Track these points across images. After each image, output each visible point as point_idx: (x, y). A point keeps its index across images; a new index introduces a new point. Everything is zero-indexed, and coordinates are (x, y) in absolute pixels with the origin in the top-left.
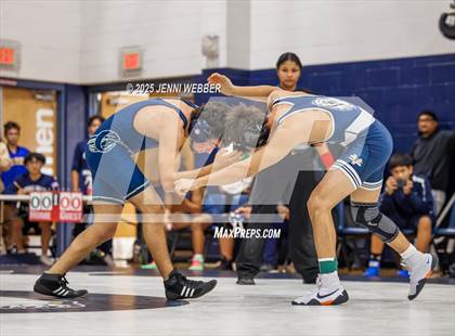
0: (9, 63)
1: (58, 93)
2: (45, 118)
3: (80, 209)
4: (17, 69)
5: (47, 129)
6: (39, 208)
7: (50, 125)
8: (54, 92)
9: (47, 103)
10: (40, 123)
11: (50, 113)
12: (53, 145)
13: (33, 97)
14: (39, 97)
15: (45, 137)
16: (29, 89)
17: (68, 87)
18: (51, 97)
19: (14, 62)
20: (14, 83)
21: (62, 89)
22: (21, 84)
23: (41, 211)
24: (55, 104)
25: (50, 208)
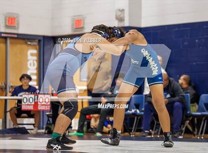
0: (13, 25)
1: (39, 41)
2: (32, 55)
3: (49, 103)
4: (18, 29)
5: (34, 60)
6: (27, 103)
7: (35, 58)
8: (37, 41)
9: (33, 47)
10: (30, 57)
11: (35, 52)
12: (36, 69)
13: (26, 43)
14: (29, 43)
15: (32, 64)
16: (24, 39)
17: (45, 37)
18: (35, 43)
19: (16, 25)
20: (16, 36)
21: (42, 39)
22: (20, 37)
23: (28, 105)
24: (38, 47)
25: (33, 103)
